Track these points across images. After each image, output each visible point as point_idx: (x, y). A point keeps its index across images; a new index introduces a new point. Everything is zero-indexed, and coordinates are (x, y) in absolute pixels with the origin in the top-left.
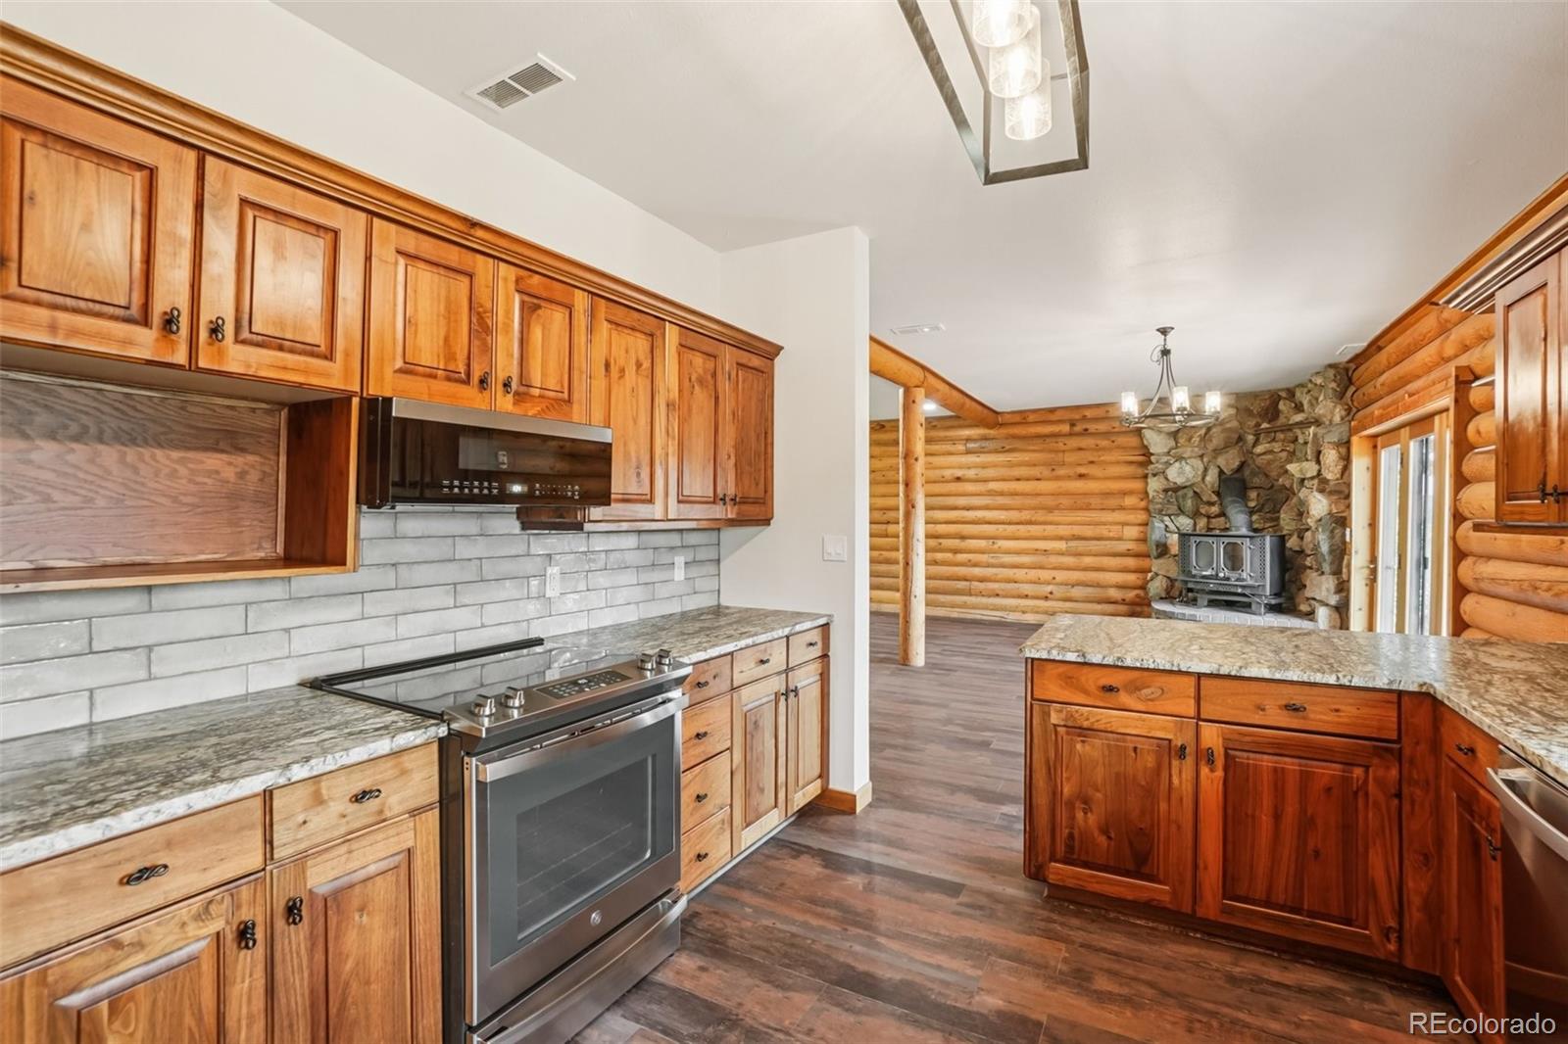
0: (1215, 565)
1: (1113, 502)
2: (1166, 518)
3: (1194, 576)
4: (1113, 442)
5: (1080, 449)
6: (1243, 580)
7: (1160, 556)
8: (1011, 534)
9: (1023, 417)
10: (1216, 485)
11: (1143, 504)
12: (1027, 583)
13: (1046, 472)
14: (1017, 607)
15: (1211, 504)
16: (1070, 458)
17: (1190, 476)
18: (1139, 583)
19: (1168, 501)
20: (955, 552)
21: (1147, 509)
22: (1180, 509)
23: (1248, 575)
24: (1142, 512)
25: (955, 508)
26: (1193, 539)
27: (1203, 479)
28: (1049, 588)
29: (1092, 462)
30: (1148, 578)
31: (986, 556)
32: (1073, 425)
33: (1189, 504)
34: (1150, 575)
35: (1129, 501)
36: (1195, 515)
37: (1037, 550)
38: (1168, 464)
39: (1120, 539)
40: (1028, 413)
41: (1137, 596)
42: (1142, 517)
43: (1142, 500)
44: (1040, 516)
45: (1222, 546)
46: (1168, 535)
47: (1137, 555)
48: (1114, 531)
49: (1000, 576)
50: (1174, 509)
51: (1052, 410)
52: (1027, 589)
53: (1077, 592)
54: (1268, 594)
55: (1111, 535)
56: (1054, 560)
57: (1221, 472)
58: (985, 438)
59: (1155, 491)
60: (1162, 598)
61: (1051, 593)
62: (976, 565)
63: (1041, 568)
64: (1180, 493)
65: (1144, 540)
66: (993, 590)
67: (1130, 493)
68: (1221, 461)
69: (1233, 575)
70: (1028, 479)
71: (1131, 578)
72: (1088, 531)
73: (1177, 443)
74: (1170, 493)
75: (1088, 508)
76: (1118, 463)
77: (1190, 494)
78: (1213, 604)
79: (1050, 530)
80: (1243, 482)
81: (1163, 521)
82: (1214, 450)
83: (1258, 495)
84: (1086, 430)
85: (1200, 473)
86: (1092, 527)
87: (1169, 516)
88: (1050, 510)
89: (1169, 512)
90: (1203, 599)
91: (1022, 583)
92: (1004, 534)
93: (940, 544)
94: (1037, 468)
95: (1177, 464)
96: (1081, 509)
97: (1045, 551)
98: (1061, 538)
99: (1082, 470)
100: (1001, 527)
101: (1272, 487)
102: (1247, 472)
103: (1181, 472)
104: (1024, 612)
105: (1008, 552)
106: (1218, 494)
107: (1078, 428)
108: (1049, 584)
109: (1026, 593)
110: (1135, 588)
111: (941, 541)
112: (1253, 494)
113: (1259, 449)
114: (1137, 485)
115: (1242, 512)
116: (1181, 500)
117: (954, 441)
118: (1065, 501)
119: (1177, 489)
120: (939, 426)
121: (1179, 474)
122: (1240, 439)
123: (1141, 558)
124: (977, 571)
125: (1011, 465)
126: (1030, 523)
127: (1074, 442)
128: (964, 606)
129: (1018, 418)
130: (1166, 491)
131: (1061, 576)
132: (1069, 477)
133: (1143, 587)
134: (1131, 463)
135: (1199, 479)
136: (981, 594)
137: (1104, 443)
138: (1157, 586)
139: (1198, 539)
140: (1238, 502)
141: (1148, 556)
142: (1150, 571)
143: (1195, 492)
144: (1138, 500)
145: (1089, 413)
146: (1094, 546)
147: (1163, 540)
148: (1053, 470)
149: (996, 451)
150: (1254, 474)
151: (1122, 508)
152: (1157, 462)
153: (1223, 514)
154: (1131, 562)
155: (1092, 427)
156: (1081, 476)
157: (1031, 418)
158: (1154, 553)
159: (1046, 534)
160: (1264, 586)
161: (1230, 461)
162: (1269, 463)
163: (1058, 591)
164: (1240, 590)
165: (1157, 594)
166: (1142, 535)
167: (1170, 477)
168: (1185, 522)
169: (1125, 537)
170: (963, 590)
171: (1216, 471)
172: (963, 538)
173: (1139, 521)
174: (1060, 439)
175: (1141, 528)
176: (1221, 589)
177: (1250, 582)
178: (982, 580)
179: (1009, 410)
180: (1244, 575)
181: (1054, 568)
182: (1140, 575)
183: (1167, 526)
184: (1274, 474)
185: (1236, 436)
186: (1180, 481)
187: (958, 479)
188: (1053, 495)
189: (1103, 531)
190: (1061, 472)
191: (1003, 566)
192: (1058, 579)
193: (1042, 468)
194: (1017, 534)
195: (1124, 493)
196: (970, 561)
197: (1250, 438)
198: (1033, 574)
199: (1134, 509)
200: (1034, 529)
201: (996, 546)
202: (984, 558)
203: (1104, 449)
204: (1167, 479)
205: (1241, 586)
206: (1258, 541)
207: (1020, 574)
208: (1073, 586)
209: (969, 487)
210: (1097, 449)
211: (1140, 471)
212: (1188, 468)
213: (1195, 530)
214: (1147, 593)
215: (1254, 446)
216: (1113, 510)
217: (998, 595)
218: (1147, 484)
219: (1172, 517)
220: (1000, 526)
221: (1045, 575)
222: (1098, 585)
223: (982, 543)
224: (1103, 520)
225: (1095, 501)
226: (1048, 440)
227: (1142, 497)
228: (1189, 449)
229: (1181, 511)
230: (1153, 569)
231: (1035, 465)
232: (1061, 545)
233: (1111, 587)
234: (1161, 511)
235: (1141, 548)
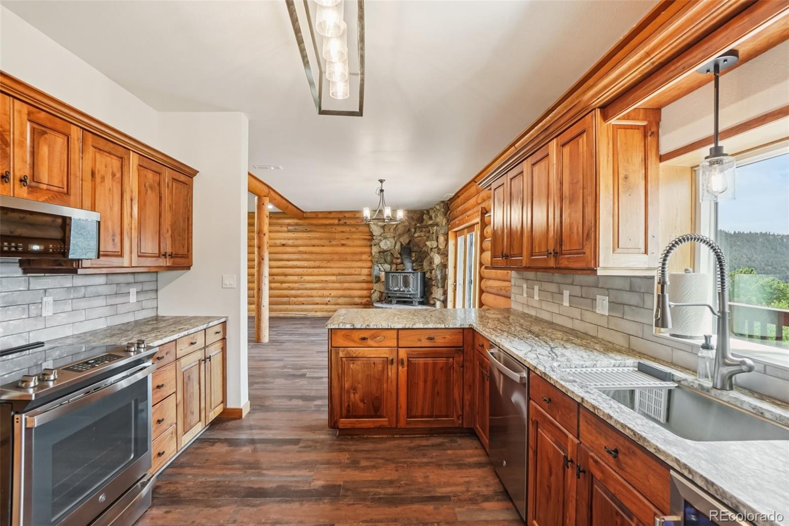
0: (399, 286)
1: (357, 257)
2: (380, 265)
3: (391, 291)
4: (357, 229)
5: (343, 232)
6: (410, 291)
7: (377, 282)
8: (310, 273)
9: (316, 215)
10: (400, 250)
11: (370, 258)
12: (318, 297)
13: (327, 242)
14: (313, 309)
15: (397, 258)
16: (338, 236)
17: (390, 246)
18: (368, 295)
19: (380, 257)
20: (282, 282)
21: (371, 261)
22: (385, 261)
23: (411, 289)
24: (369, 262)
25: (282, 260)
26: (390, 274)
27: (395, 247)
28: (328, 299)
29: (348, 238)
30: (372, 292)
31: (297, 284)
32: (339, 220)
33: (389, 258)
34: (373, 291)
35: (364, 257)
36: (391, 263)
37: (322, 281)
38: (381, 240)
39: (360, 275)
40: (318, 213)
41: (367, 301)
42: (369, 264)
43: (369, 256)
44: (324, 264)
45: (402, 277)
46: (380, 272)
47: (367, 282)
48: (358, 271)
49: (305, 294)
50: (382, 261)
51: (330, 213)
52: (317, 300)
53: (341, 300)
54: (419, 297)
55: (356, 273)
56: (330, 285)
57: (402, 245)
58: (297, 225)
59: (375, 252)
60: (377, 301)
61: (329, 301)
62: (292, 289)
63: (325, 289)
64: (385, 253)
65: (370, 275)
66: (301, 301)
67: (365, 253)
68: (402, 240)
69: (406, 290)
70: (318, 246)
71: (365, 293)
72: (346, 271)
73: (384, 231)
74: (381, 253)
75: (346, 260)
76: (359, 239)
77: (389, 254)
78: (398, 302)
79: (329, 271)
80: (410, 249)
81: (378, 266)
82: (399, 235)
83: (416, 255)
84: (345, 223)
85: (393, 245)
86: (348, 269)
87: (381, 264)
88: (329, 261)
89: (381, 262)
90: (394, 301)
91: (315, 297)
92: (307, 273)
93: (274, 279)
94: (323, 240)
95: (384, 241)
96: (343, 261)
97: (326, 281)
98: (333, 275)
99: (344, 242)
100: (305, 270)
101: (420, 252)
102: (411, 245)
103: (386, 244)
104: (316, 312)
105: (309, 282)
106: (400, 254)
107: (342, 222)
108: (328, 297)
109: (317, 302)
110: (366, 297)
111: (274, 277)
112: (414, 255)
113: (416, 235)
114: (367, 250)
115: (409, 262)
116: (385, 257)
117: (281, 225)
118: (336, 257)
119: (384, 252)
120: (273, 217)
122: (409, 230)
123: (369, 283)
124: (293, 292)
125: (310, 239)
126: (319, 267)
127: (340, 229)
128: (286, 310)
129: (314, 216)
130: (379, 252)
131: (334, 293)
132: (337, 245)
133: (370, 297)
134: (365, 239)
135: (393, 247)
136: (295, 304)
137: (353, 230)
138: (375, 296)
139: (393, 274)
140: (408, 258)
141: (372, 282)
142: (373, 289)
143: (391, 253)
145: (347, 215)
146: (348, 278)
147: (378, 275)
148: (330, 241)
149: (302, 231)
150: (414, 246)
151: (361, 260)
152: (376, 239)
153: (402, 263)
154: (364, 285)
155: (348, 222)
156: (343, 245)
157: (320, 216)
158: (375, 281)
159: (326, 273)
160: (417, 294)
161: (405, 240)
162: (420, 241)
163: (332, 300)
164: (408, 296)
165: (376, 300)
166: (369, 273)
168: (387, 267)
169: (362, 274)
170: (286, 302)
171: (400, 244)
172: (286, 275)
173: (368, 266)
174: (334, 227)
175: (369, 270)
176: (401, 296)
177: (412, 292)
178: (295, 297)
179: (309, 211)
180: (410, 289)
181: (331, 289)
182: (368, 291)
183: (380, 269)
184: (421, 246)
185: (407, 229)
186: (385, 248)
187: (283, 245)
188: (330, 254)
189: (353, 271)
190: (334, 243)
191: (306, 289)
192: (332, 295)
193: (325, 240)
194: (313, 273)
195: (362, 253)
196: (289, 287)
197: (413, 230)
198: (321, 292)
199: (366, 260)
200: (322, 271)
201: (303, 279)
202: (297, 285)
203: (353, 232)
204: (380, 247)
205: (409, 294)
206: (415, 274)
207: (314, 293)
208: (339, 298)
209: (289, 249)
210: (351, 232)
211: (369, 243)
212: (388, 243)
213: (391, 270)
214: (371, 299)
215: (414, 233)
216: (357, 261)
217: (303, 304)
218: (371, 249)
220: (304, 269)
221: (326, 293)
222: (350, 297)
223: (295, 278)
224: (353, 266)
225: (349, 257)
226: (328, 227)
227: (369, 255)
228: (389, 234)
229: (386, 262)
230: (374, 288)
231: (321, 239)
232: (334, 278)
233: (356, 297)
234: (377, 261)
235: (369, 279)
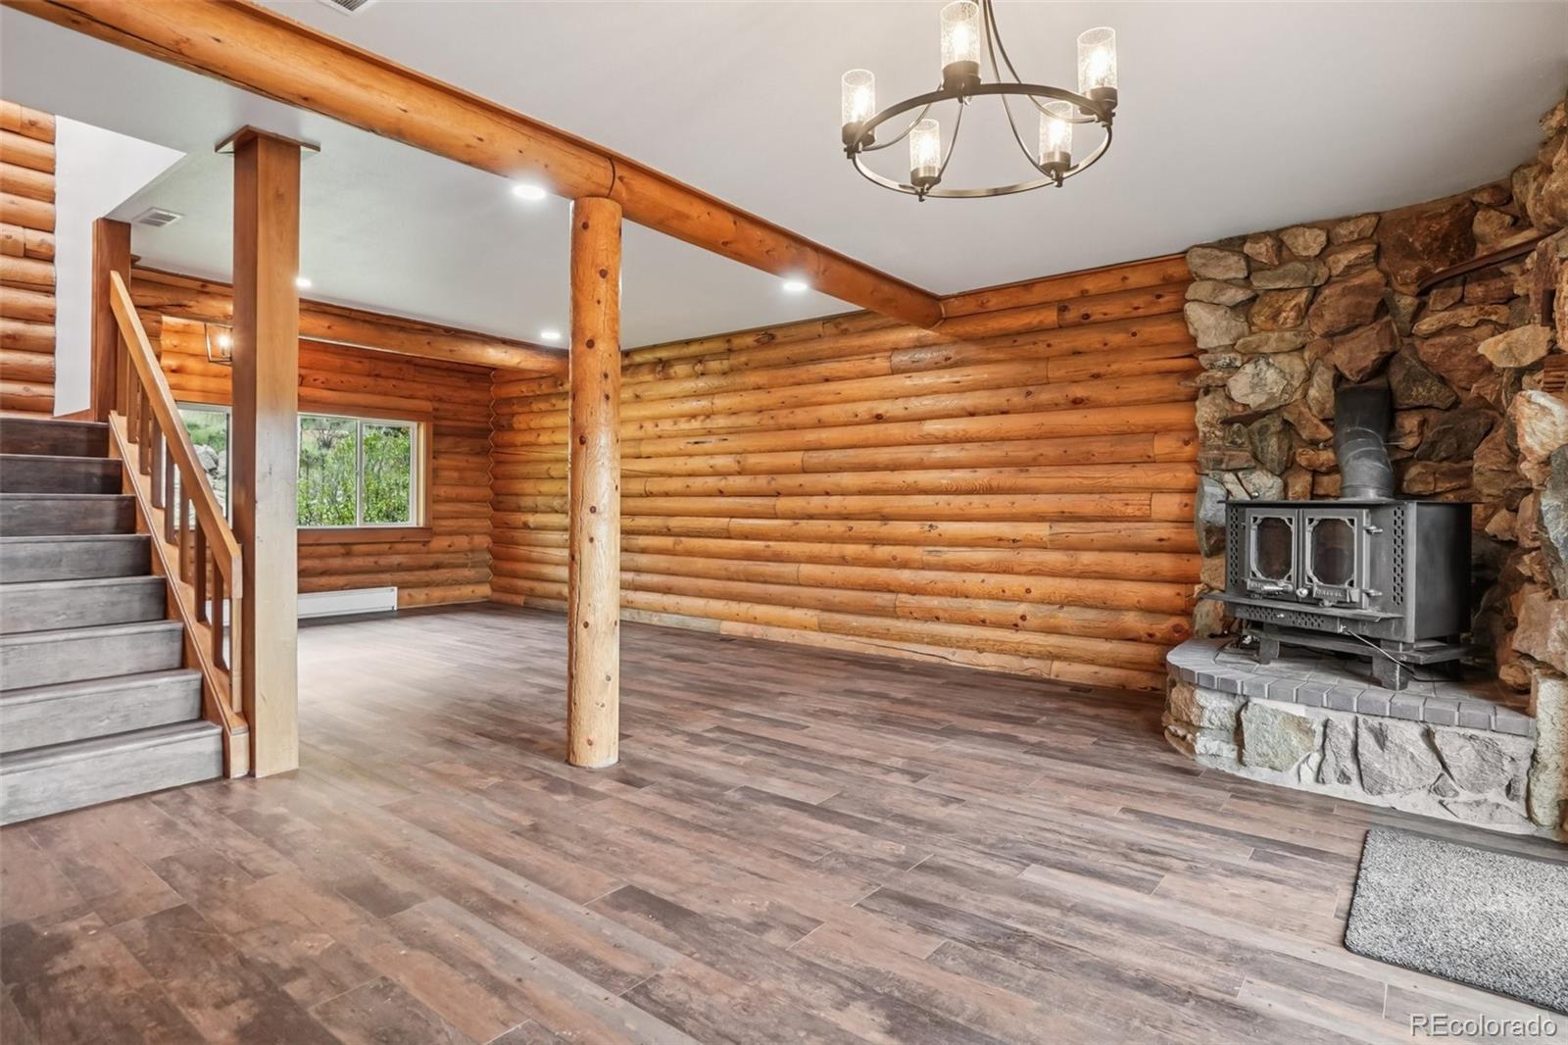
0: (1293, 572)
1: (1134, 449)
2: (1229, 477)
3: (1249, 594)
4: (1134, 334)
5: (1077, 353)
6: (1352, 605)
7: (1216, 551)
8: (957, 511)
9: (979, 302)
10: (1330, 405)
11: (1188, 450)
12: (983, 598)
13: (1017, 398)
14: (968, 640)
15: (1316, 445)
16: (1056, 371)
17: (1277, 390)
18: (1180, 602)
19: (1233, 442)
20: (875, 542)
21: (1193, 461)
22: (1255, 457)
23: (1362, 594)
24: (1188, 467)
25: (874, 468)
26: (1250, 513)
27: (1305, 395)
28: (1022, 608)
29: (1096, 376)
30: (1195, 595)
31: (920, 550)
32: (1063, 309)
33: (1273, 446)
34: (1197, 588)
35: (1163, 446)
36: (1287, 468)
37: (1000, 540)
38: (1232, 369)
39: (1145, 519)
40: (988, 295)
41: (1176, 629)
42: (1184, 476)
43: (1186, 443)
44: (1007, 477)
45: (1309, 528)
47: (1177, 550)
48: (1135, 503)
49: (941, 586)
50: (1242, 457)
51: (1028, 285)
52: (984, 608)
53: (1068, 617)
54: (1411, 637)
55: (1130, 510)
56: (1030, 557)
57: (1339, 378)
58: (921, 345)
59: (1207, 423)
60: (1212, 636)
61: (1023, 618)
62: (904, 565)
63: (1008, 571)
64: (1256, 425)
65: (1187, 521)
66: (930, 610)
67: (1166, 430)
68: (1340, 356)
69: (1329, 594)
70: (987, 414)
71: (1166, 592)
72: (1088, 504)
73: (1251, 324)
74: (1236, 426)
75: (1087, 461)
76: (1144, 374)
77: (1275, 425)
78: (1289, 653)
79: (1024, 503)
80: (1389, 394)
81: (1222, 483)
82: (1329, 335)
83: (1423, 423)
84: (1087, 316)
85: (1296, 382)
86: (1097, 496)
87: (1235, 471)
88: (1023, 466)
89: (1234, 464)
90: (1272, 643)
91: (977, 597)
92: (947, 511)
93: (851, 529)
94: (1001, 392)
95: (1249, 368)
96: (1078, 463)
97: (1014, 541)
98: (1038, 518)
99: (1079, 392)
100: (942, 499)
101: (1456, 404)
102: (1397, 376)
103: (1257, 384)
104: (980, 651)
105: (954, 543)
106: (1331, 423)
107: (1072, 315)
108: (1021, 600)
109: (982, 617)
110: (1173, 613)
111: (851, 523)
112: (1410, 422)
113: (1426, 325)
114: (1175, 415)
115: (1368, 455)
116: (1256, 438)
117: (872, 352)
118: (1049, 449)
119: (1249, 418)
120: (851, 329)
121: (1253, 387)
122: (1384, 308)
123: (1185, 556)
124: (906, 576)
125: (961, 389)
126: (989, 490)
127: (1063, 342)
128: (886, 635)
129: (971, 306)
130: (1227, 422)
131: (1042, 586)
132: (1055, 407)
133: (1187, 613)
134: (1170, 372)
135: (1298, 395)
136: (910, 615)
137: (1117, 338)
138: (1207, 613)
139: (1262, 514)
140: (1359, 434)
141: (1193, 551)
142: (1200, 582)
143: (1286, 422)
144: (1180, 444)
145: (1091, 285)
146: (1099, 531)
147: (1220, 521)
148: (1029, 394)
149: (937, 366)
150: (1412, 379)
151: (1150, 460)
152: (1212, 366)
153: (1335, 469)
154: (1165, 563)
155: (1097, 311)
156: (1077, 403)
157: (994, 302)
158: (1205, 547)
160: (1401, 620)
161: (1358, 353)
162: (1449, 352)
163: (1036, 614)
164: (1341, 629)
165: (1208, 627)
166: (1184, 512)
167: (1235, 394)
168: (1266, 485)
169: (1154, 516)
170: (884, 607)
171: (1328, 376)
172: (885, 518)
173: (1182, 484)
174: (1042, 337)
175: (1186, 498)
176: (1300, 623)
177: (1369, 611)
178: (914, 591)
179: (955, 292)
180: (1355, 594)
181: (1030, 573)
182: (1181, 589)
183: (1229, 493)
184: (1460, 375)
185: (1374, 301)
186: (1255, 400)
187: (879, 418)
188: (1028, 439)
189: (1114, 504)
190: (1045, 396)
191: (946, 567)
192: (1035, 593)
193: (1009, 391)
194: (969, 511)
195: (1155, 431)
196: (894, 558)
197: (1406, 302)
198: (994, 581)
199: (1171, 460)
200: (999, 503)
201: (934, 533)
202: (917, 553)
203: (1118, 350)
204: (1229, 398)
205: (1343, 620)
206: (1388, 516)
207: (972, 580)
208: (1062, 607)
209: (895, 430)
210: (1107, 350)
211: (1185, 387)
212: (1271, 375)
214: (1192, 626)
215: (1417, 314)
216: (1134, 464)
217: (937, 618)
218: (1193, 409)
219: (1240, 474)
220: (938, 498)
221: (1013, 583)
222: (1104, 606)
223: (912, 528)
224: (1115, 482)
225: (1099, 447)
226: (1020, 340)
227: (1186, 436)
228: (1274, 336)
229: (1258, 461)
230: (1202, 578)
231: (999, 387)
232: (1041, 530)
233: (1128, 609)
234: (1221, 461)
235: (1187, 536)
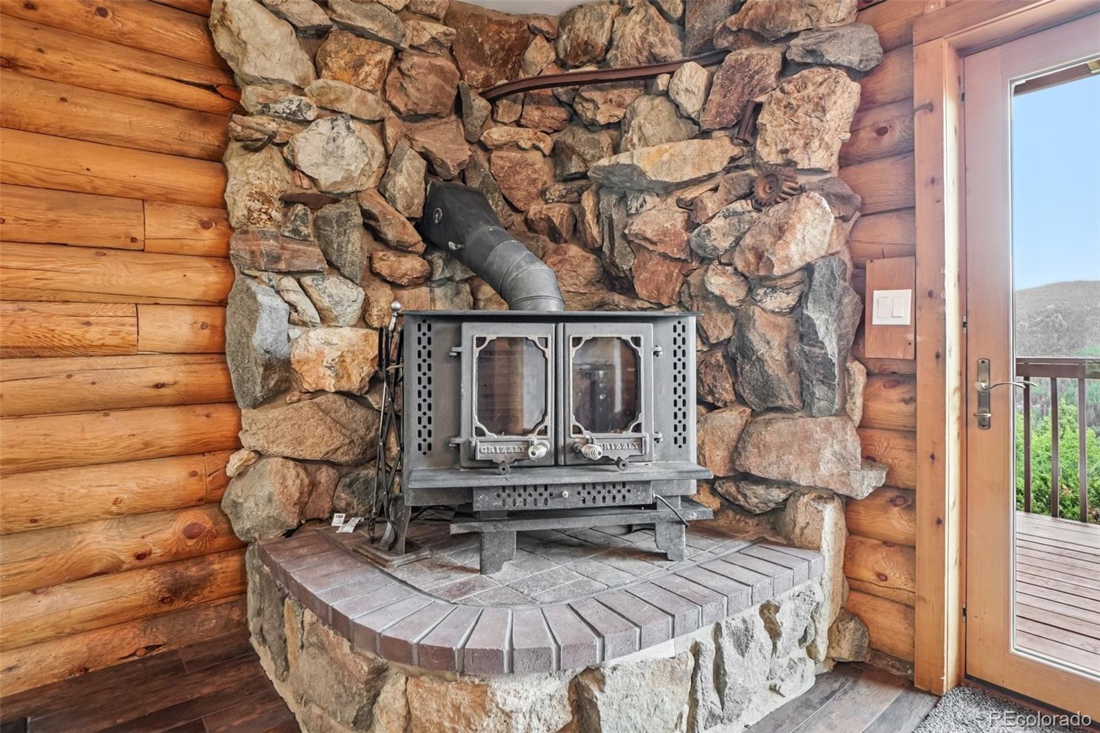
1: (99, 224)
2: (289, 283)
7: (271, 397)
10: (419, 201)
11: (209, 238)
15: (401, 249)
17: (356, 167)
18: (197, 488)
19: (296, 231)
21: (223, 257)
22: (327, 256)
24: (207, 264)
27: (380, 184)
30: (231, 470)
33: (350, 244)
34: (235, 462)
35: (161, 226)
36: (367, 276)
38: (294, 122)
39: (126, 350)
41: (190, 533)
42: (206, 279)
43: (205, 225)
46: (295, 332)
47: (187, 401)
48: (105, 321)
50: (312, 256)
55: (92, 335)
57: (428, 169)
64: (330, 211)
65: (216, 352)
67: (168, 199)
71: (171, 474)
73: (319, 65)
74: (300, 208)
77: (354, 217)
81: (278, 291)
85: (375, 165)
86: (10, 306)
87: (297, 274)
89: (299, 264)
95: (321, 128)
102: (477, 184)
103: (332, 153)
106: (421, 225)
110: (181, 508)
113: (495, 137)
116: (329, 231)
119: (319, 199)
121: (328, 155)
122: (461, 103)
123: (200, 410)
130: (288, 202)
133: (211, 501)
134: (171, 105)
141: (228, 401)
142: (238, 446)
143: (366, 214)
144: (193, 225)
147: (282, 350)
151: (135, 247)
152: (265, 110)
158: (258, 392)
161: (443, 147)
166: (204, 337)
167: (303, 161)
168: (341, 298)
169: (146, 346)
173: (196, 292)
175: (204, 316)
182: (201, 464)
183: (293, 306)
185: (452, 92)
186: (328, 176)
189: (56, 322)
195: (147, 198)
199: (175, 252)
204: (292, 166)
211: (205, 137)
212: (350, 145)
214: (220, 520)
215: (485, 122)
216: (102, 251)
218: (225, 173)
219: (307, 280)
227: (205, 215)
234: (278, 259)
235: (208, 376)
